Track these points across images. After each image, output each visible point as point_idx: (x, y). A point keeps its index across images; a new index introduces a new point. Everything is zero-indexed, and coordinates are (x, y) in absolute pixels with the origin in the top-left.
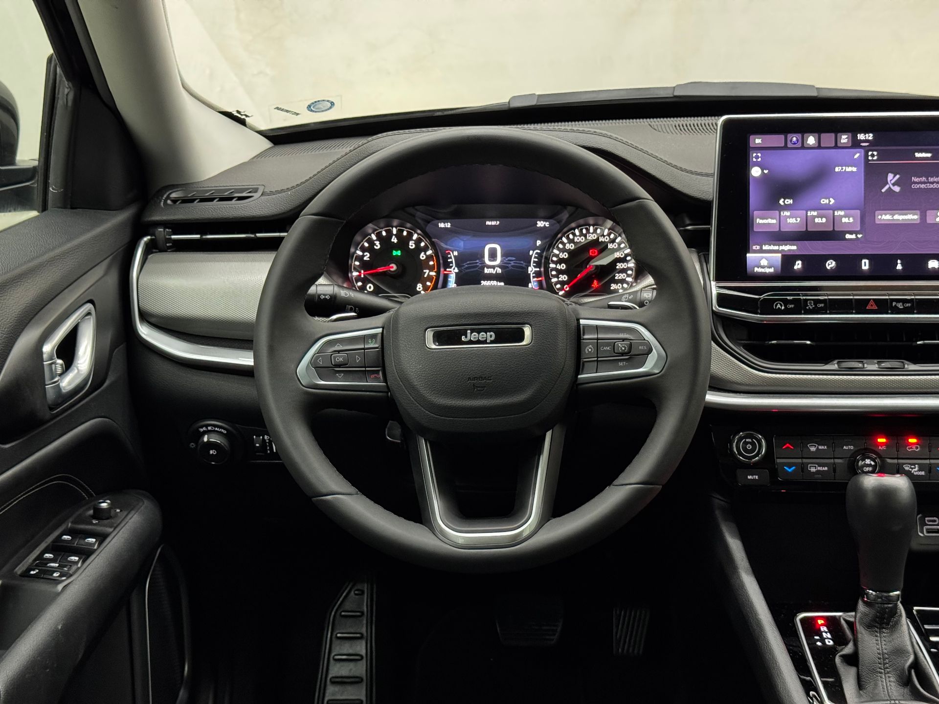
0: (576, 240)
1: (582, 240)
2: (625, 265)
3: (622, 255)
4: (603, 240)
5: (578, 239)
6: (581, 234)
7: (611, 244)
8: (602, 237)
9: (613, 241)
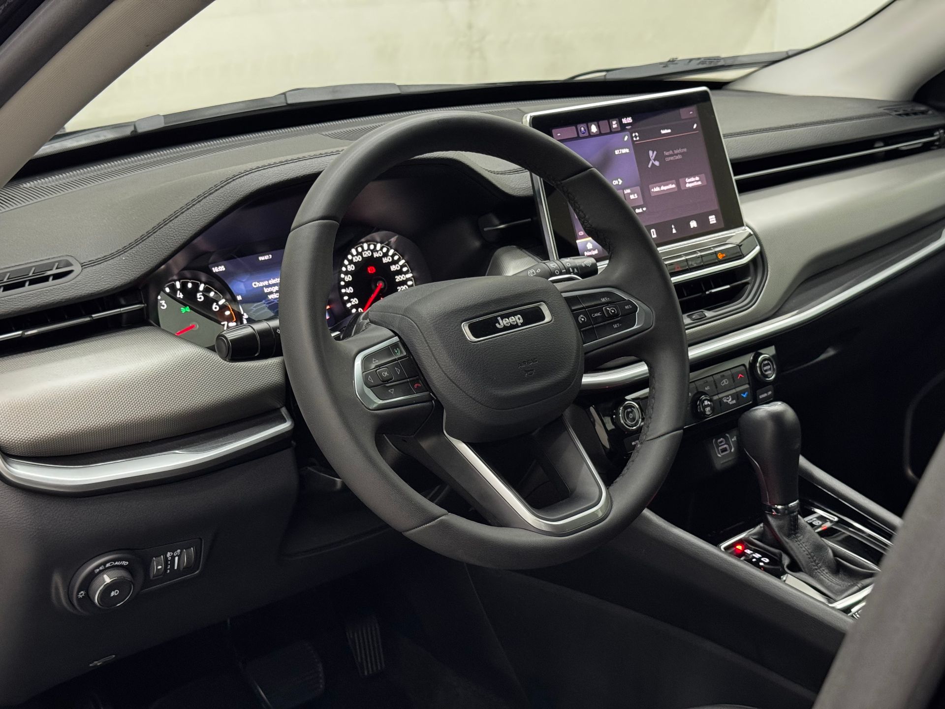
0: (354, 260)
1: (358, 259)
2: (404, 277)
3: (398, 267)
4: (378, 256)
5: (356, 259)
6: (358, 254)
7: (386, 258)
8: (376, 253)
9: (386, 255)
